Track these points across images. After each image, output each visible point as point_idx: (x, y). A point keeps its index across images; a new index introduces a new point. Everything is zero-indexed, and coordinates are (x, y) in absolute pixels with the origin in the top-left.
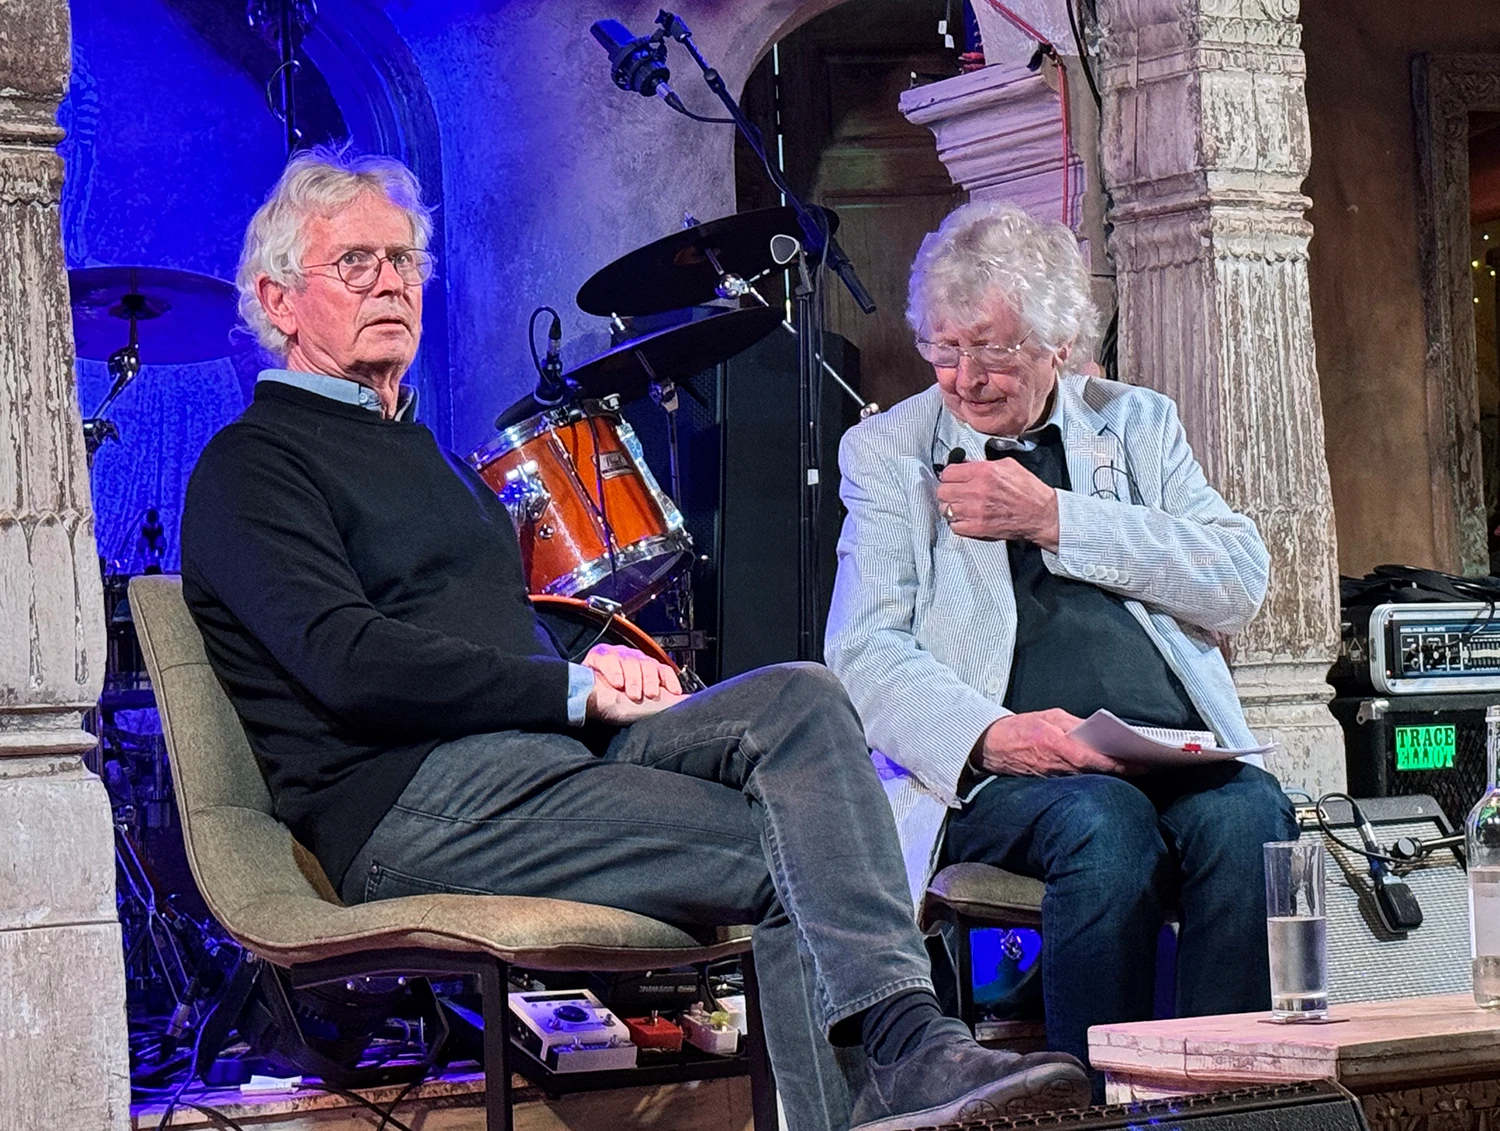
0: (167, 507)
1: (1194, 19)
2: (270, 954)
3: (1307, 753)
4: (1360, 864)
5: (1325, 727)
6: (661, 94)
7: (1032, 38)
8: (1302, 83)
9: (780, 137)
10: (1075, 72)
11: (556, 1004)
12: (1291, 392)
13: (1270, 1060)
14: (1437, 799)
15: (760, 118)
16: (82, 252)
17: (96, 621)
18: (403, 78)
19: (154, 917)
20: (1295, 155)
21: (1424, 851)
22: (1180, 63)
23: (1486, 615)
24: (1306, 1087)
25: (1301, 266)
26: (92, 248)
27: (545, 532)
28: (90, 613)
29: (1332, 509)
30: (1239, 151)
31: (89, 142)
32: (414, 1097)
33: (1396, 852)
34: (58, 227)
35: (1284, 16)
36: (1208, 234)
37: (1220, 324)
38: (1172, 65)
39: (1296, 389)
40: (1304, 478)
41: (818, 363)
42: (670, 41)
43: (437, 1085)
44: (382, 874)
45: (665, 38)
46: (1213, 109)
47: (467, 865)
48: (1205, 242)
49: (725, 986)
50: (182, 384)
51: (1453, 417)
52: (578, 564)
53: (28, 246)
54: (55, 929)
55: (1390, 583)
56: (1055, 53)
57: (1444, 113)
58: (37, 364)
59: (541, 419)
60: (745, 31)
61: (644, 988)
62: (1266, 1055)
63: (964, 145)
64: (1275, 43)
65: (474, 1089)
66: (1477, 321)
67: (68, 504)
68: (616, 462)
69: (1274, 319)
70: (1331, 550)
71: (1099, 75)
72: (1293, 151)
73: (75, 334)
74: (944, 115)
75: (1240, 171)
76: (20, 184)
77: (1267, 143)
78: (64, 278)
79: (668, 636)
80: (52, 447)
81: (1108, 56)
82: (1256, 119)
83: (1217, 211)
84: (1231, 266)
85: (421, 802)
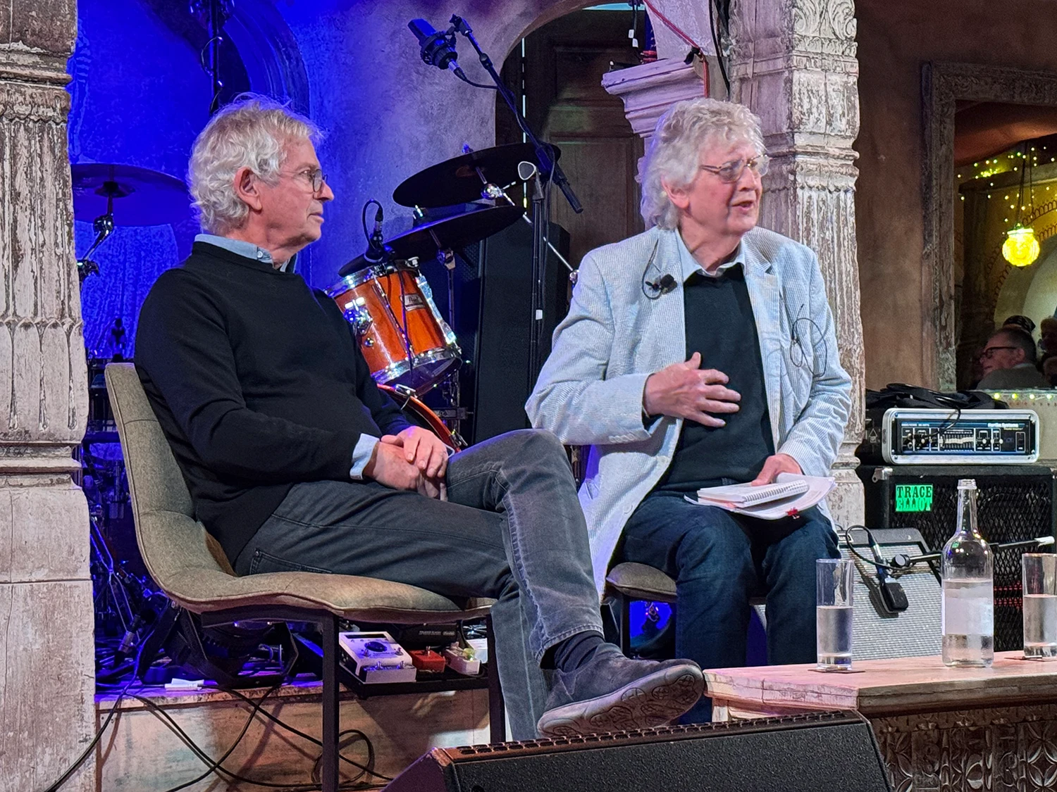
0: (127, 316)
1: (790, 36)
2: (189, 605)
3: (841, 499)
4: (871, 570)
5: (852, 484)
6: (451, 68)
7: (687, 43)
8: (856, 80)
9: (524, 97)
10: (714, 66)
11: (367, 640)
12: (841, 274)
13: (817, 695)
14: (920, 530)
15: (512, 84)
16: (78, 151)
17: (82, 389)
18: (287, 49)
19: (112, 576)
20: (850, 125)
21: (911, 564)
22: (780, 64)
23: (955, 417)
24: (839, 714)
25: (850, 196)
26: (83, 149)
27: (368, 342)
28: (79, 385)
29: (863, 348)
30: (815, 120)
31: (84, 81)
32: (275, 695)
33: (894, 563)
34: (66, 137)
35: (846, 37)
36: (793, 172)
37: (799, 229)
38: (774, 65)
39: (844, 271)
40: (846, 327)
41: (545, 244)
42: (458, 34)
43: (289, 688)
44: (262, 556)
45: (455, 33)
46: (800, 94)
47: (316, 553)
48: (791, 177)
49: (473, 632)
50: (139, 238)
51: (938, 291)
52: (389, 364)
53: (46, 149)
54: (50, 583)
55: (896, 395)
56: (702, 54)
57: (941, 100)
58: (49, 224)
59: (368, 271)
60: (506, 29)
61: (422, 632)
62: (813, 692)
63: (642, 109)
64: (840, 54)
65: (313, 691)
66: (955, 231)
67: (67, 315)
68: (415, 300)
69: (832, 228)
70: (861, 373)
71: (729, 69)
72: (848, 122)
73: (74, 207)
74: (630, 89)
75: (814, 133)
76: (41, 109)
77: (832, 117)
78: (68, 171)
79: (443, 410)
80: (57, 278)
81: (735, 57)
82: (826, 101)
83: (799, 158)
84: (807, 193)
85: (288, 513)
